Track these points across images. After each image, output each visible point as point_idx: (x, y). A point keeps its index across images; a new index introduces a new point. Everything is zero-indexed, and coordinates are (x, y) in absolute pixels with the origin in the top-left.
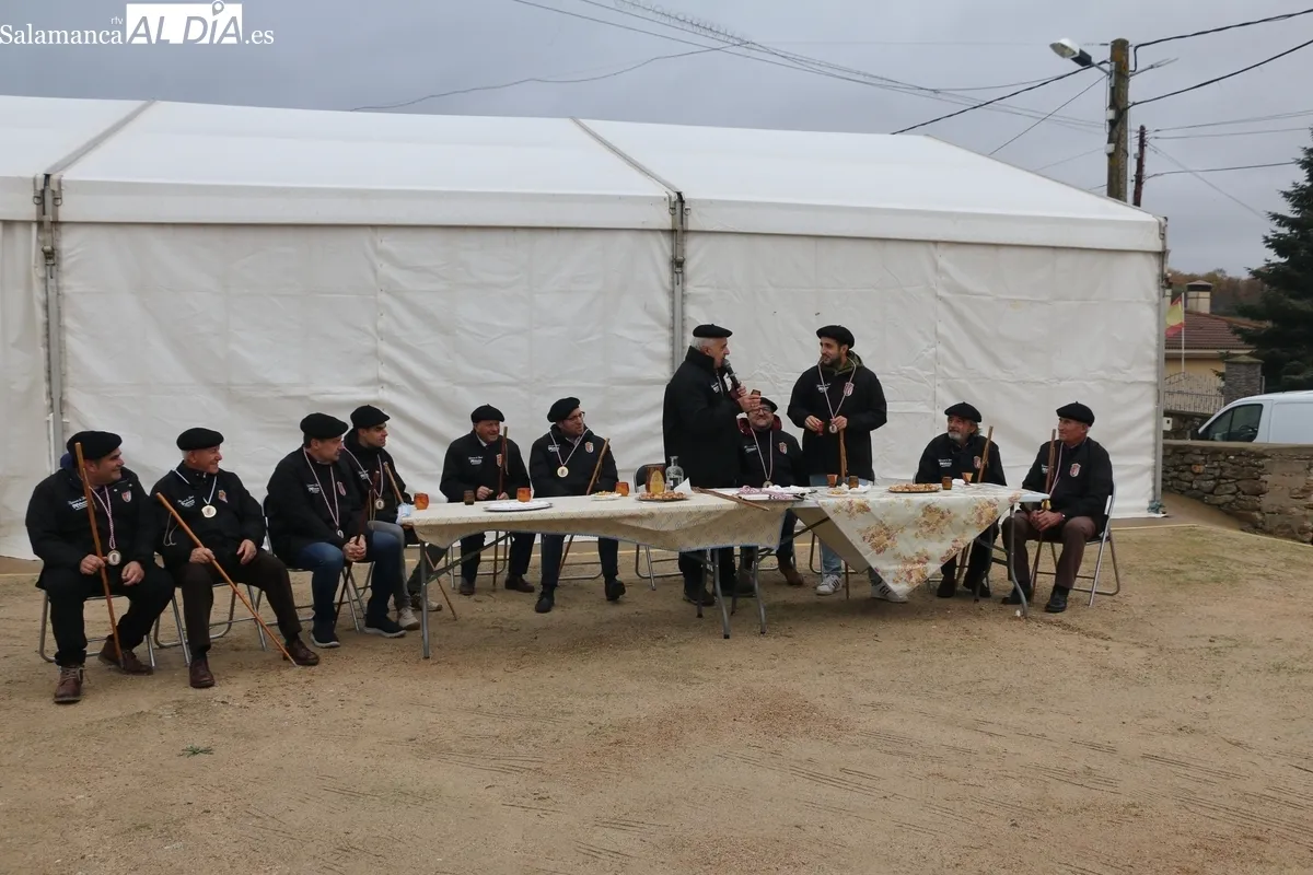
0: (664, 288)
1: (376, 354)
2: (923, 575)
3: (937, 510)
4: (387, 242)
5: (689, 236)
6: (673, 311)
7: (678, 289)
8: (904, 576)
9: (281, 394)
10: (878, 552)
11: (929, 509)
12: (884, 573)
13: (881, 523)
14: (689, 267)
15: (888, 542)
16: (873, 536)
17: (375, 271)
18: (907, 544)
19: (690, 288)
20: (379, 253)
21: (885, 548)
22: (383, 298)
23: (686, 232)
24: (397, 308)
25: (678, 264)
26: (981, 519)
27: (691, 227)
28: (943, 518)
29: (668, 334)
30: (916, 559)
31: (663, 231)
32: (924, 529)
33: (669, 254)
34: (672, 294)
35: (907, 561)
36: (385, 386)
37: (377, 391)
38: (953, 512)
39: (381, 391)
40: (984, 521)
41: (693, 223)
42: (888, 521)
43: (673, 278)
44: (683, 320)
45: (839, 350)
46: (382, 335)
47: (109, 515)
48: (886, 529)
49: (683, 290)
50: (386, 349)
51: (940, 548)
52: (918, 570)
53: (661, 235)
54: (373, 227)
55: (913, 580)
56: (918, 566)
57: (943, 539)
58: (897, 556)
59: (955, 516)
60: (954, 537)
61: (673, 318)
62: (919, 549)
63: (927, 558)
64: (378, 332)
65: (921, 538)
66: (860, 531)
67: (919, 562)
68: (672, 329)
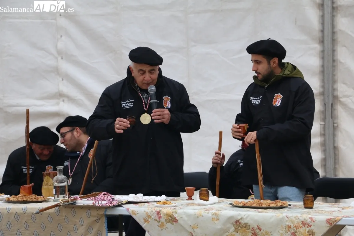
1: (57, 71)
6: (323, 24)
22: (62, 22)
24: (73, 30)
28: (255, 234)
29: (318, 47)
36: (66, 99)
37: (58, 104)
38: (264, 229)
39: (61, 103)
45: (269, 63)
46: (62, 54)
50: (66, 67)
59: (267, 233)
61: (322, 31)
64: (59, 53)
68: (322, 42)
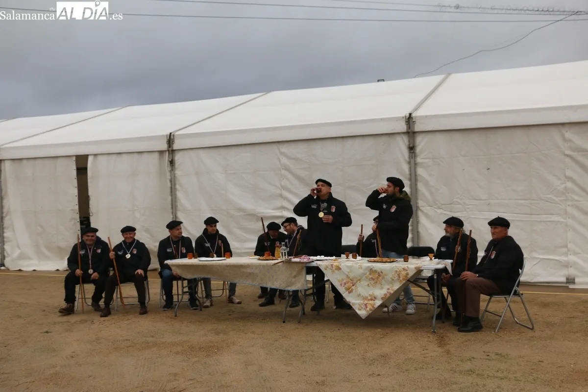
0: (405, 160)
1: (281, 196)
2: (373, 307)
3: (376, 271)
4: (284, 149)
5: (417, 134)
6: (410, 171)
7: (412, 161)
8: (363, 307)
9: (246, 213)
10: (349, 293)
11: (372, 271)
12: (354, 304)
13: (348, 277)
14: (418, 149)
15: (353, 287)
16: (345, 284)
17: (280, 160)
18: (363, 289)
19: (419, 160)
20: (282, 153)
21: (352, 290)
22: (284, 172)
23: (414, 133)
24: (289, 176)
25: (412, 149)
26: (400, 277)
27: (416, 129)
28: (379, 276)
29: (408, 182)
30: (369, 298)
31: (404, 133)
32: (372, 282)
33: (407, 143)
34: (409, 163)
35: (365, 298)
36: (286, 210)
37: (282, 212)
38: (384, 272)
39: (284, 212)
40: (401, 279)
41: (418, 128)
42: (351, 275)
43: (410, 155)
44: (416, 176)
45: (394, 189)
46: (284, 188)
47: (90, 258)
48: (351, 280)
49: (415, 161)
50: (286, 194)
51: (381, 292)
52: (371, 304)
53: (402, 135)
54: (278, 142)
55: (368, 309)
56: (371, 302)
57: (382, 288)
58: (359, 295)
59: (386, 275)
60: (388, 287)
61: (410, 175)
62: (371, 293)
63: (375, 298)
64: (282, 187)
65: (371, 287)
66: (339, 281)
67: (371, 300)
68: (410, 180)
